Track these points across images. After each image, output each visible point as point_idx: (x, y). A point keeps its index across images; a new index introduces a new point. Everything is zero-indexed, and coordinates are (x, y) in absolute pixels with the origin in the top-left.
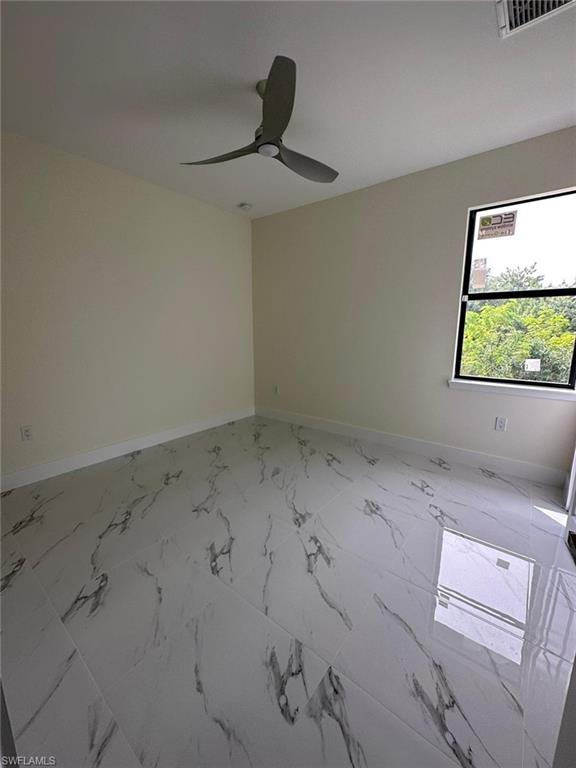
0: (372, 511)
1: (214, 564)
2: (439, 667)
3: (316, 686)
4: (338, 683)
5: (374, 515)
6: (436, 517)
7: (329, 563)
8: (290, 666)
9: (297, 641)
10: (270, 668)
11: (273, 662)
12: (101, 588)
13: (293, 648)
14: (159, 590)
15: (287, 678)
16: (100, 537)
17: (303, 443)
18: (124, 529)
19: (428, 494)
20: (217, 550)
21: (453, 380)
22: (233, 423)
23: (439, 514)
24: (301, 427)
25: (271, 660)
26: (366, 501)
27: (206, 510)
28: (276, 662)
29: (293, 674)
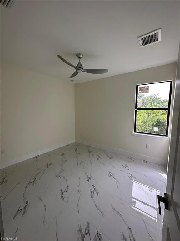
0: (111, 176)
1: (62, 196)
2: (130, 229)
3: (94, 238)
4: (100, 236)
5: (111, 177)
6: (130, 177)
7: (98, 194)
8: (86, 231)
9: (88, 222)
10: (80, 232)
11: (80, 230)
12: (26, 206)
13: (87, 224)
14: (45, 206)
15: (85, 235)
16: (26, 187)
17: (90, 152)
18: (34, 184)
19: (127, 169)
20: (63, 191)
21: (134, 133)
22: (68, 145)
23: (131, 176)
24: (89, 146)
25: (80, 229)
26: (109, 172)
27: (60, 177)
28: (82, 230)
29: (87, 234)
